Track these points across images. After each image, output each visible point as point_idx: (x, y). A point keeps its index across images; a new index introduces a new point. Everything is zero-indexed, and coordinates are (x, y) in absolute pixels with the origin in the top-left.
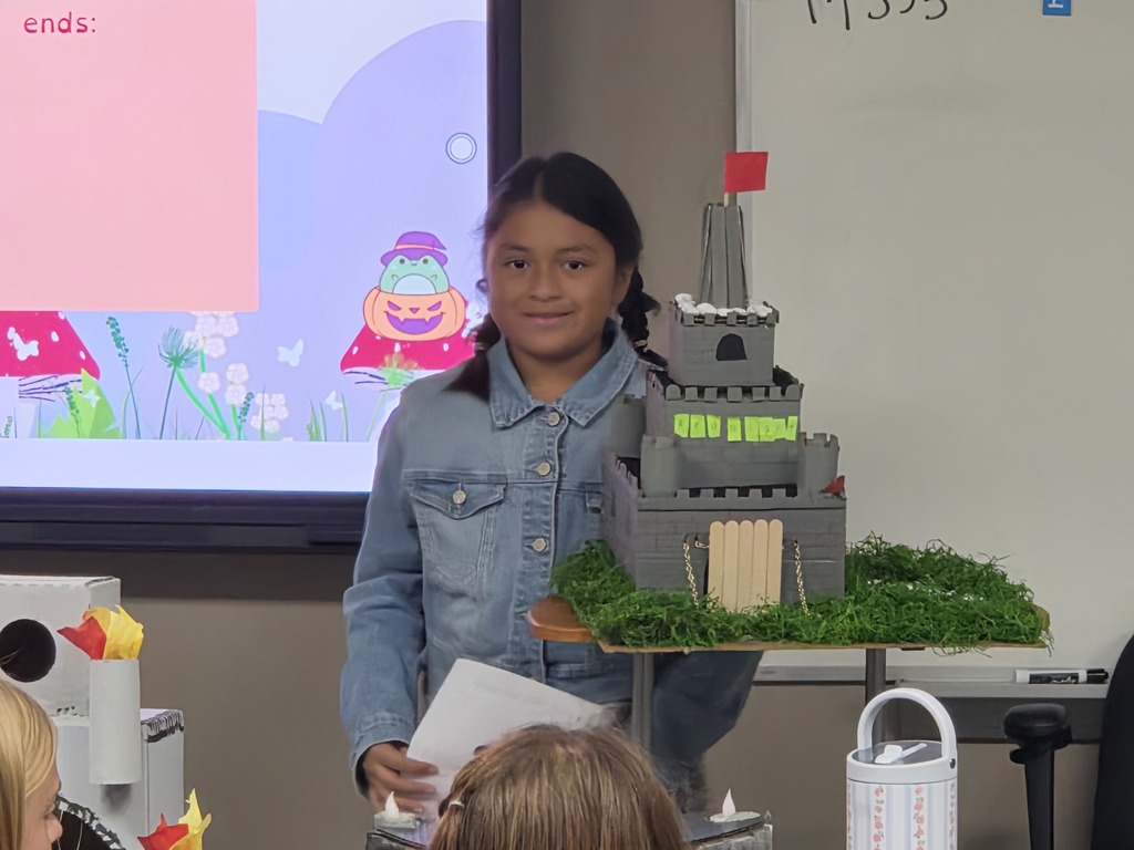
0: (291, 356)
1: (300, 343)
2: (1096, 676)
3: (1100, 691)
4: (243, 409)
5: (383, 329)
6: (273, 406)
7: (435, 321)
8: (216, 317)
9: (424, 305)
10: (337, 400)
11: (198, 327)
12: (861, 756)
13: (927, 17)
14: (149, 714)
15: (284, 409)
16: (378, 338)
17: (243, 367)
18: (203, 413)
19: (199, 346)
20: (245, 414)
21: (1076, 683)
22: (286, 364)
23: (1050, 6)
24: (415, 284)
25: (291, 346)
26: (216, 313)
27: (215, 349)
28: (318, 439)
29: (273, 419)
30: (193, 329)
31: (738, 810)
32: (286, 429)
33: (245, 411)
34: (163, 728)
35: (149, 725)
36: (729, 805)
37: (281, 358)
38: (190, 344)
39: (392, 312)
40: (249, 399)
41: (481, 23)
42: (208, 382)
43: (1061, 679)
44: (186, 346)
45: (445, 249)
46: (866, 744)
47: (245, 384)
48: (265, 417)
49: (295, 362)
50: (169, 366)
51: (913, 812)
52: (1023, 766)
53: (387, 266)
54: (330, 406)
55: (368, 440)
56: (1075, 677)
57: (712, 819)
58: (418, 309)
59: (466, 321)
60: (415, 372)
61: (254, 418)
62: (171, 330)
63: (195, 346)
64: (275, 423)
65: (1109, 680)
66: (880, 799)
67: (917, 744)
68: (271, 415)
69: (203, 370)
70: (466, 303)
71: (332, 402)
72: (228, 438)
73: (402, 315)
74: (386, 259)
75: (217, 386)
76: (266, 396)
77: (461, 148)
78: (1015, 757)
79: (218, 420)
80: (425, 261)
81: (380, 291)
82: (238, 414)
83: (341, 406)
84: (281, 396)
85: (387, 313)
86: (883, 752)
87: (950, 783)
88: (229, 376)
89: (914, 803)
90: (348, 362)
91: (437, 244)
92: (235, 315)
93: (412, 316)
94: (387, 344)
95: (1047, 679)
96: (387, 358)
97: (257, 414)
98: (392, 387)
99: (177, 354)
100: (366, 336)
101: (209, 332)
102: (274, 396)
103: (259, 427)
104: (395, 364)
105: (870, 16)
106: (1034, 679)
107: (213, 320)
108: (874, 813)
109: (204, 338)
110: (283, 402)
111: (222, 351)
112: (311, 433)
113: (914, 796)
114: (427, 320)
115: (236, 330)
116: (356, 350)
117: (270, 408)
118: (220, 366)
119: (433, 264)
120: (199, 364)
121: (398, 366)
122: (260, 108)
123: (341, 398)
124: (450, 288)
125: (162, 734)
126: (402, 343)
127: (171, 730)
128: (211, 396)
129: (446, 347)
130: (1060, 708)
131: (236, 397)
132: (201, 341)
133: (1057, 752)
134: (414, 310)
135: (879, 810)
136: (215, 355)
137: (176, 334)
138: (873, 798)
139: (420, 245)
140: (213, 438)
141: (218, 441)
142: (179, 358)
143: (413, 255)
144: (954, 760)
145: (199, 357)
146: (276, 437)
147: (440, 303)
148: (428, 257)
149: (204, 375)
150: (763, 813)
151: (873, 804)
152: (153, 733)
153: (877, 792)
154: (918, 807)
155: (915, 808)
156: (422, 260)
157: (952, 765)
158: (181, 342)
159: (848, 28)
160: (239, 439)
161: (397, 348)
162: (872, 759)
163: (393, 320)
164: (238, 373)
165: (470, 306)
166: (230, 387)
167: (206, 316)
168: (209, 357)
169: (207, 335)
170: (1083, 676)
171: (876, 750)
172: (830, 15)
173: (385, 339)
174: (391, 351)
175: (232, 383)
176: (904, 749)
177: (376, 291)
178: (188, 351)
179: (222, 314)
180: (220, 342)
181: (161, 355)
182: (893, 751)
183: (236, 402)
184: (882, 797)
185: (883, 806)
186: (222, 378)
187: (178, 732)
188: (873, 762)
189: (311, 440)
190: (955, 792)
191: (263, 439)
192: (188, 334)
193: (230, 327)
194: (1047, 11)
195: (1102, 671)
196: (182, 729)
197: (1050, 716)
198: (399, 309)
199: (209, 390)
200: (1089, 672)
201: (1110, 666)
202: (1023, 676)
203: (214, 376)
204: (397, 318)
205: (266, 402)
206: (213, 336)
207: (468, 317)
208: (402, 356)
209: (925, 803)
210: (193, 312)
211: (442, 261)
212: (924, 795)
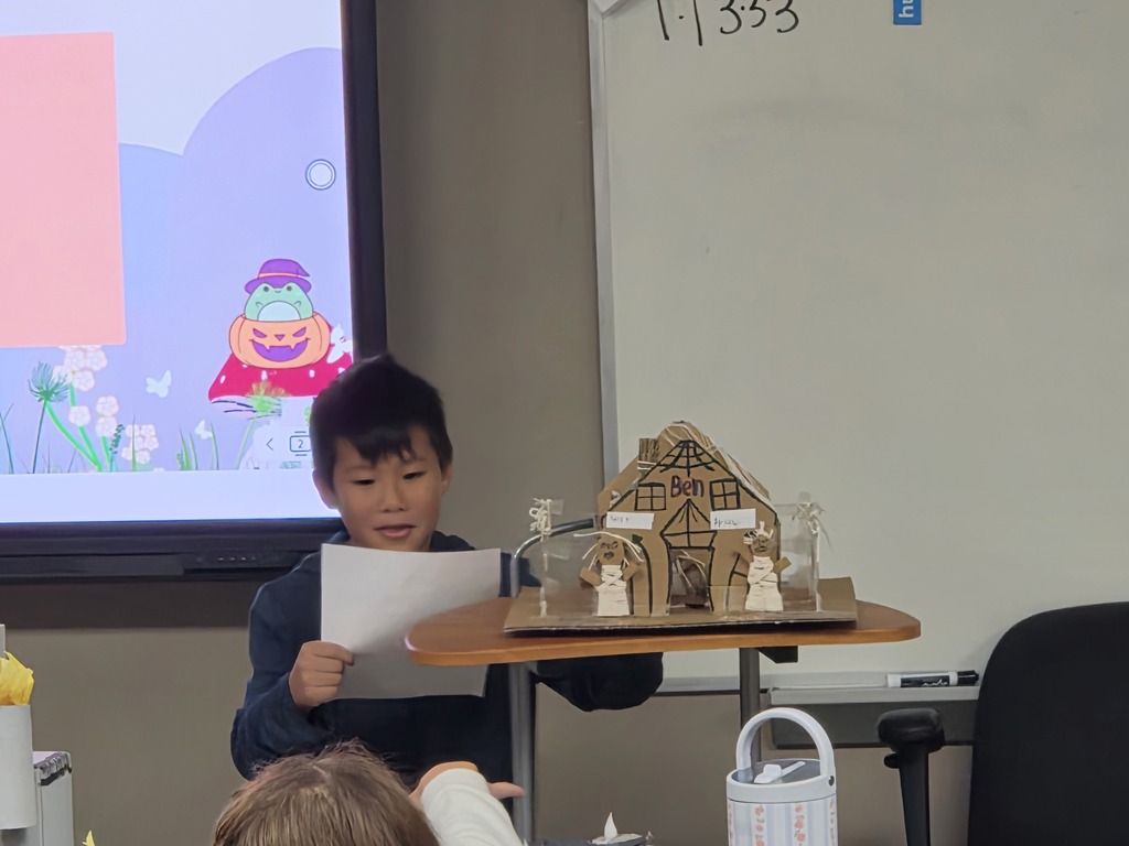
0: (159, 387)
1: (168, 373)
2: (966, 679)
3: (971, 693)
4: (114, 441)
5: (250, 357)
6: (144, 437)
7: (301, 347)
8: (85, 351)
9: (289, 331)
10: (207, 429)
11: (67, 361)
12: (741, 776)
13: (779, 31)
14: (41, 756)
15: (155, 439)
16: (245, 366)
17: (112, 400)
18: (75, 446)
19: (69, 380)
20: (116, 446)
21: (948, 685)
22: (155, 395)
23: (900, 15)
24: (279, 310)
25: (159, 378)
26: (84, 347)
27: (84, 383)
28: (189, 468)
29: (144, 449)
30: (62, 364)
31: (620, 832)
32: (157, 459)
33: (116, 442)
34: (54, 770)
35: (41, 768)
36: (610, 828)
37: (150, 390)
38: (60, 378)
39: (258, 340)
40: (119, 431)
41: (337, 50)
42: (79, 416)
43: (932, 682)
44: (56, 381)
45: (308, 275)
46: (745, 763)
47: (115, 416)
48: (136, 448)
49: (163, 394)
50: (40, 400)
51: (794, 830)
52: (897, 770)
53: (251, 294)
54: (199, 436)
55: (238, 468)
56: (946, 679)
57: (594, 841)
58: (283, 336)
59: (331, 346)
60: (282, 398)
61: (125, 449)
62: (40, 365)
63: (64, 380)
64: (146, 454)
65: (980, 682)
66: (760, 818)
67: (795, 762)
68: (142, 447)
69: (74, 404)
70: (330, 328)
71: (202, 431)
72: (100, 470)
73: (267, 343)
74: (250, 287)
75: (87, 419)
76: (136, 427)
77: (321, 175)
78: (889, 761)
79: (89, 452)
80: (289, 289)
81: (245, 318)
82: (109, 446)
83: (211, 435)
84: (151, 427)
85: (253, 341)
86: (762, 772)
87: (830, 799)
88: (99, 408)
89: (794, 821)
90: (216, 391)
91: (300, 271)
92: (103, 349)
93: (277, 343)
94: (254, 372)
95: (919, 683)
96: (254, 386)
97: (128, 446)
98: (260, 414)
99: (47, 387)
100: (233, 365)
101: (78, 367)
102: (144, 427)
103: (130, 458)
104: (263, 391)
105: (722, 31)
106: (906, 683)
107: (80, 354)
108: (755, 832)
109: (74, 372)
110: (153, 433)
111: (92, 384)
112: (182, 463)
113: (794, 814)
114: (293, 347)
115: (104, 363)
116: (223, 379)
117: (140, 439)
118: (89, 399)
119: (297, 290)
120: (69, 396)
121: (266, 394)
122: (121, 140)
123: (210, 427)
124: (315, 314)
125: (53, 777)
126: (269, 370)
127: (61, 772)
128: (82, 429)
129: (312, 373)
130: (932, 712)
131: (106, 429)
132: (70, 375)
133: (930, 755)
134: (280, 337)
135: (760, 829)
136: (83, 388)
137: (45, 369)
138: (754, 817)
139: (282, 273)
140: (85, 469)
141: (92, 473)
142: (48, 393)
143: (277, 283)
144: (832, 777)
145: (69, 391)
146: (148, 467)
147: (304, 329)
148: (291, 284)
149: (74, 409)
150: (645, 834)
151: (754, 823)
152: (45, 777)
153: (758, 811)
154: (799, 825)
155: (796, 826)
156: (285, 287)
157: (831, 782)
158: (50, 376)
159: (701, 44)
160: (111, 471)
161: (264, 375)
162: (751, 778)
163: (259, 348)
164: (108, 405)
165: (334, 331)
166: (101, 420)
167: (75, 350)
168: (78, 390)
169: (76, 369)
170: (954, 679)
171: (755, 770)
172: (683, 31)
173: (251, 367)
174: (258, 379)
175: (103, 416)
176: (783, 768)
177: (241, 319)
178: (57, 385)
179: (89, 347)
180: (90, 375)
181: (32, 390)
182: (771, 771)
183: (107, 434)
184: (763, 816)
185: (764, 825)
186: (93, 411)
187: (67, 772)
188: (752, 782)
189: (182, 469)
190: (834, 809)
191: (134, 470)
192: (57, 369)
193: (99, 361)
194: (897, 21)
195: (973, 672)
196: (70, 771)
197: (922, 720)
198: (265, 336)
199: (79, 424)
200: (959, 674)
201: (980, 668)
202: (895, 681)
203: (85, 409)
204: (263, 345)
205: (137, 434)
206: (83, 370)
207: (332, 342)
208: (269, 384)
209: (805, 822)
210: (61, 347)
211: (306, 287)
212: (804, 812)
